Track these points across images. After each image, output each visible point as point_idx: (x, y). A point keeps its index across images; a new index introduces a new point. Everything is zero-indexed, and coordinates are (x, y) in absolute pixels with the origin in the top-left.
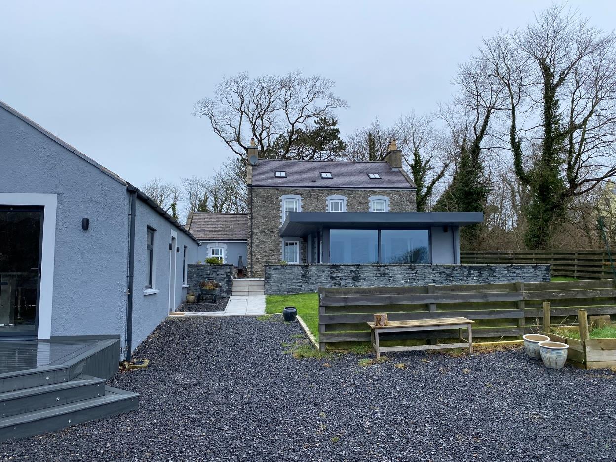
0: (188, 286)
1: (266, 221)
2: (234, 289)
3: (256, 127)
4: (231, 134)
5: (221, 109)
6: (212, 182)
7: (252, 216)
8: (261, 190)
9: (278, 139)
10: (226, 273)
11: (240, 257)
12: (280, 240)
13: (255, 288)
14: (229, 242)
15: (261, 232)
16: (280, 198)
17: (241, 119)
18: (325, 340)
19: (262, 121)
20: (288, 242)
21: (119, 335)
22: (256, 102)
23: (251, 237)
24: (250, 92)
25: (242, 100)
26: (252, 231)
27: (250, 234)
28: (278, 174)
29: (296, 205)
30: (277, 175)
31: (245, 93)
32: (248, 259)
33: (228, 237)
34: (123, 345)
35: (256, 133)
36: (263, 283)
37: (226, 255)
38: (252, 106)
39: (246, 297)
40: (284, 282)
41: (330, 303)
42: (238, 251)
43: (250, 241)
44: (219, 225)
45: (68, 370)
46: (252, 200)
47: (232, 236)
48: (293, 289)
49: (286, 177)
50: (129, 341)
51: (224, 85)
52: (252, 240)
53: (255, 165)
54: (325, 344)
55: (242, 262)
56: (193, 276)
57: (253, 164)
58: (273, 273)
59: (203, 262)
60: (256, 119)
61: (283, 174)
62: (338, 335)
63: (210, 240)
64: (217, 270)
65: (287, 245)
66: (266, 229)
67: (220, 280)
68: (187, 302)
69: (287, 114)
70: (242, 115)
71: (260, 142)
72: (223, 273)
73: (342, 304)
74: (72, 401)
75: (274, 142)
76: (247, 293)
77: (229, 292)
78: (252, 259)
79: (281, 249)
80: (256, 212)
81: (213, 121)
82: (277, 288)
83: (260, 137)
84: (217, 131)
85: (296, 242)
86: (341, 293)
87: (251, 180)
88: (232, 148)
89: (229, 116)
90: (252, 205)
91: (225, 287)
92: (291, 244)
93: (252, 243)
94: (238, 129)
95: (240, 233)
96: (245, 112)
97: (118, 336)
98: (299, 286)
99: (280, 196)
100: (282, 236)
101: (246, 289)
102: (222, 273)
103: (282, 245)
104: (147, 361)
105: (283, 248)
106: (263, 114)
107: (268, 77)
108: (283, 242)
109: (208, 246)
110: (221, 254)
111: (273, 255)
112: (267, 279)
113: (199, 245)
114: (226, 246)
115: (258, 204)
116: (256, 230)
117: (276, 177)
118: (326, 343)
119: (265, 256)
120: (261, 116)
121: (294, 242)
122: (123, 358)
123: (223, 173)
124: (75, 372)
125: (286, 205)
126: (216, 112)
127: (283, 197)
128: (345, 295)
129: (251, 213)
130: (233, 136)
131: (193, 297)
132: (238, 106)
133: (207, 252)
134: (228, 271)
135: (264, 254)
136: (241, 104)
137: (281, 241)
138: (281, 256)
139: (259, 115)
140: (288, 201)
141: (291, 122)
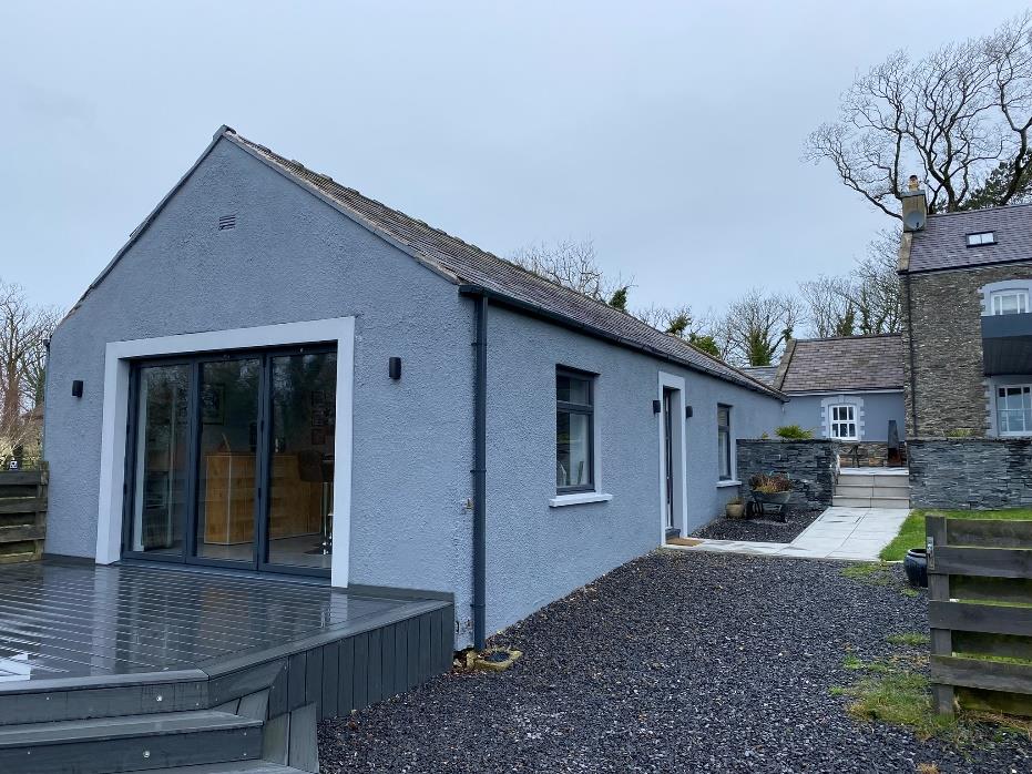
0: (740, 483)
1: (947, 345)
2: (840, 492)
3: (933, 156)
4: (880, 180)
5: (857, 138)
6: (858, 282)
7: (911, 337)
8: (931, 278)
9: (995, 173)
10: (818, 458)
11: (892, 423)
12: (984, 383)
13: (888, 493)
14: (867, 392)
15: (936, 367)
16: (979, 291)
17: (899, 147)
18: (949, 680)
19: (949, 141)
20: (1006, 387)
21: (452, 594)
22: (931, 106)
23: (913, 381)
24: (916, 88)
25: (898, 108)
26: (913, 368)
27: (909, 373)
28: (974, 240)
29: (1022, 301)
30: (972, 243)
31: (905, 91)
32: (908, 426)
33: (863, 384)
34: (463, 615)
35: (936, 168)
36: (905, 483)
37: (862, 418)
38: (925, 116)
39: (862, 512)
40: (962, 480)
41: (966, 567)
42: (887, 411)
43: (910, 389)
44: (848, 360)
45: (205, 685)
46: (910, 302)
47: (873, 380)
48: (984, 499)
49: (995, 243)
50: (478, 606)
51: (856, 89)
52: (913, 386)
53: (919, 231)
54: (951, 692)
55: (896, 433)
56: (747, 463)
57: (914, 227)
58: (930, 458)
59: (773, 437)
60: (933, 142)
61: (988, 238)
62: (998, 670)
63: (826, 390)
64: (796, 452)
65: (1002, 394)
66: (948, 360)
67: (805, 472)
68: (729, 516)
69: (1005, 112)
70: (900, 138)
71: (946, 183)
72: (811, 458)
73: (1012, 574)
74: (180, 761)
75: (987, 182)
76: (867, 503)
77: (826, 499)
78: (916, 427)
79: (988, 402)
80: (919, 328)
81: (841, 164)
82: (941, 495)
83: (945, 173)
84: (850, 182)
85: (1027, 385)
86: (1007, 535)
87: (906, 262)
88: (883, 208)
89: (876, 148)
90: (910, 314)
91: (818, 488)
92: (1013, 392)
93: (914, 393)
94: (893, 168)
95: (891, 376)
96: (907, 131)
97: (450, 597)
98: (1002, 492)
99: (980, 286)
100: (988, 375)
101: (867, 493)
102: (808, 458)
103: (990, 394)
104: (516, 654)
105: (993, 401)
106: (951, 126)
107: (955, 47)
108: (992, 388)
109: (824, 403)
110: (851, 418)
111: (969, 417)
112: (916, 474)
113: (783, 402)
114: (860, 402)
115: (925, 310)
116: (922, 366)
117: (969, 246)
118: (957, 690)
119: (948, 419)
120: (945, 132)
121: (1022, 386)
122: (463, 642)
123: (873, 262)
124: (233, 688)
125: (997, 304)
126: (847, 145)
127: (986, 289)
128: (1022, 545)
129: (911, 330)
130: (887, 184)
131: (739, 506)
132: (890, 124)
133: (823, 414)
134: (822, 453)
135: (944, 416)
136: (896, 117)
137: (987, 387)
138: (988, 420)
139: (938, 130)
140: (1000, 295)
141: (1016, 126)
